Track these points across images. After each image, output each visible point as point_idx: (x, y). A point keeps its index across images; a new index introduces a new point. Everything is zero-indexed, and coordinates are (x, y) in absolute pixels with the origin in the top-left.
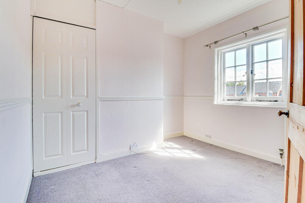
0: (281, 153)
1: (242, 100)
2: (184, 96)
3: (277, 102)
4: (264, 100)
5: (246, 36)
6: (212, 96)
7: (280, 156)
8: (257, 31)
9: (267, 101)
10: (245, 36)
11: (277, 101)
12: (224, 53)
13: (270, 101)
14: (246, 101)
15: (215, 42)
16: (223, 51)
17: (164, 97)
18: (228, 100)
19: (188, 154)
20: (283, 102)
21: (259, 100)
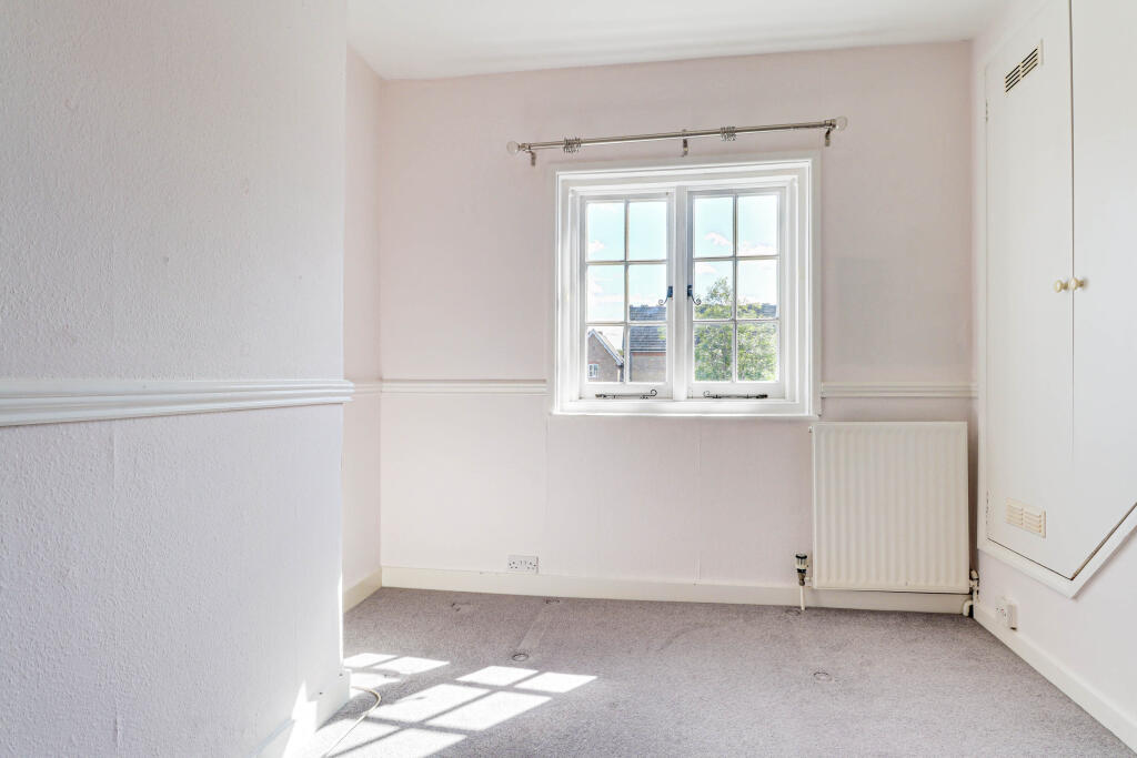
0: (802, 567)
1: (652, 395)
2: (381, 379)
3: (764, 400)
4: (729, 393)
5: (686, 153)
6: (544, 381)
7: (796, 576)
8: (730, 143)
9: (739, 397)
10: (682, 150)
11: (766, 396)
12: (584, 201)
13: (748, 397)
14: (670, 398)
15: (569, 144)
16: (582, 190)
17: (352, 385)
18: (598, 396)
19: (510, 688)
20: (784, 398)
21: (713, 393)
